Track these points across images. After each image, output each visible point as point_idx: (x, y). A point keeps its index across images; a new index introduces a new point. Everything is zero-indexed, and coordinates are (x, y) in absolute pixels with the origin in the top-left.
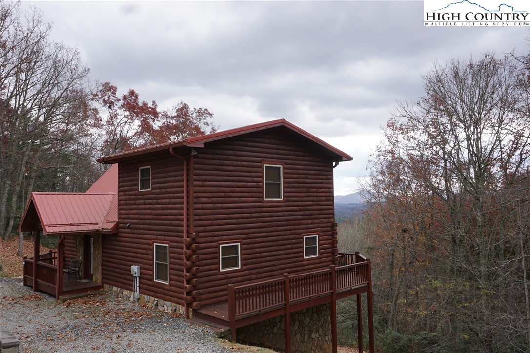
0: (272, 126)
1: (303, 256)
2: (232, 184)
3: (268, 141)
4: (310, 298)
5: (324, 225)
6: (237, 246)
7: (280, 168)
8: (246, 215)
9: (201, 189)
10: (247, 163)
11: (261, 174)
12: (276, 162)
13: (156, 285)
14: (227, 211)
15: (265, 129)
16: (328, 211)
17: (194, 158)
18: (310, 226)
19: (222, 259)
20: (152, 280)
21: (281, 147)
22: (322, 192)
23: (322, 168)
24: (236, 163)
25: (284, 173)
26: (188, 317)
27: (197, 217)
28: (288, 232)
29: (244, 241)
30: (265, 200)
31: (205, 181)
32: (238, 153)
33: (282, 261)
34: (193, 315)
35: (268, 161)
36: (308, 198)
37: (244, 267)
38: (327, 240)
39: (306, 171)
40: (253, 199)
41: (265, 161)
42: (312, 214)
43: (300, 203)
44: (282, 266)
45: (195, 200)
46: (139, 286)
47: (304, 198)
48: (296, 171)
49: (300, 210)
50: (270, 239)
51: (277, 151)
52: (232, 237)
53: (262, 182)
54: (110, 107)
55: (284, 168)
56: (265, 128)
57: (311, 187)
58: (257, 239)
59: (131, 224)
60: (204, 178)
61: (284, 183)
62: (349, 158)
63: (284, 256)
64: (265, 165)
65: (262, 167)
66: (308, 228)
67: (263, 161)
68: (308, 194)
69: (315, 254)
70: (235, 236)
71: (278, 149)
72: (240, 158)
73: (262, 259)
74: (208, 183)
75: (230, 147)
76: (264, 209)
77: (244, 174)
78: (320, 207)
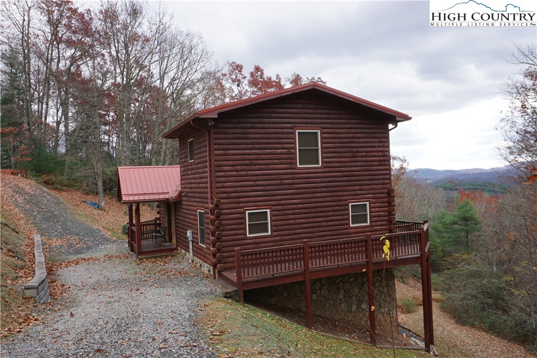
0: (299, 91)
1: (348, 224)
2: (258, 151)
3: (301, 106)
4: (338, 266)
5: (378, 191)
6: (266, 212)
7: (317, 133)
8: (275, 182)
9: (223, 157)
10: (275, 130)
11: (293, 140)
12: (312, 127)
13: (200, 247)
14: (254, 178)
15: (290, 95)
16: (382, 176)
17: (214, 129)
18: (358, 192)
19: (249, 224)
20: (198, 244)
21: (317, 111)
22: (374, 156)
23: (373, 130)
24: (262, 131)
25: (322, 138)
26: (215, 278)
27: (219, 185)
28: (329, 199)
29: (274, 207)
30: (298, 166)
31: (227, 150)
32: (264, 120)
33: (321, 229)
34: (218, 276)
35: (302, 127)
36: (354, 163)
37: (274, 233)
38: (382, 207)
39: (352, 135)
40: (284, 166)
41: (298, 127)
42: (360, 180)
43: (343, 169)
44: (321, 233)
45: (217, 169)
46: (192, 249)
47: (349, 163)
48: (338, 135)
49: (344, 176)
50: (306, 205)
51: (312, 115)
52: (259, 203)
53: (295, 148)
54: (238, 85)
55: (322, 133)
56: (290, 93)
57: (358, 152)
58: (290, 206)
59: (187, 192)
60: (226, 147)
61: (323, 148)
62: (406, 118)
63: (324, 224)
64: (297, 131)
65: (294, 133)
66: (356, 195)
67: (295, 126)
68: (354, 159)
69: (366, 222)
70: (263, 203)
71: (315, 114)
72: (267, 125)
73: (296, 226)
74: (230, 152)
75: (255, 115)
76: (298, 176)
77: (273, 141)
78: (370, 172)
